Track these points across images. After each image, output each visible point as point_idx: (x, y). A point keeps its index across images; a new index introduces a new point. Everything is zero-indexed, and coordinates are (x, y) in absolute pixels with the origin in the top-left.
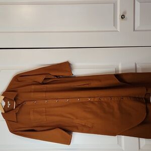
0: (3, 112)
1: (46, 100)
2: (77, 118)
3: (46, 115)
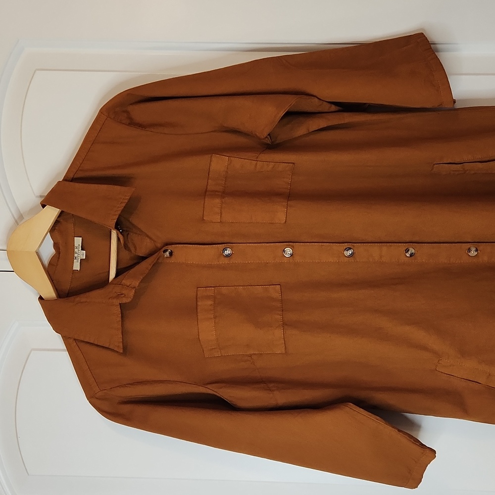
0: (49, 292)
1: (290, 242)
2: (463, 353)
3: (285, 324)
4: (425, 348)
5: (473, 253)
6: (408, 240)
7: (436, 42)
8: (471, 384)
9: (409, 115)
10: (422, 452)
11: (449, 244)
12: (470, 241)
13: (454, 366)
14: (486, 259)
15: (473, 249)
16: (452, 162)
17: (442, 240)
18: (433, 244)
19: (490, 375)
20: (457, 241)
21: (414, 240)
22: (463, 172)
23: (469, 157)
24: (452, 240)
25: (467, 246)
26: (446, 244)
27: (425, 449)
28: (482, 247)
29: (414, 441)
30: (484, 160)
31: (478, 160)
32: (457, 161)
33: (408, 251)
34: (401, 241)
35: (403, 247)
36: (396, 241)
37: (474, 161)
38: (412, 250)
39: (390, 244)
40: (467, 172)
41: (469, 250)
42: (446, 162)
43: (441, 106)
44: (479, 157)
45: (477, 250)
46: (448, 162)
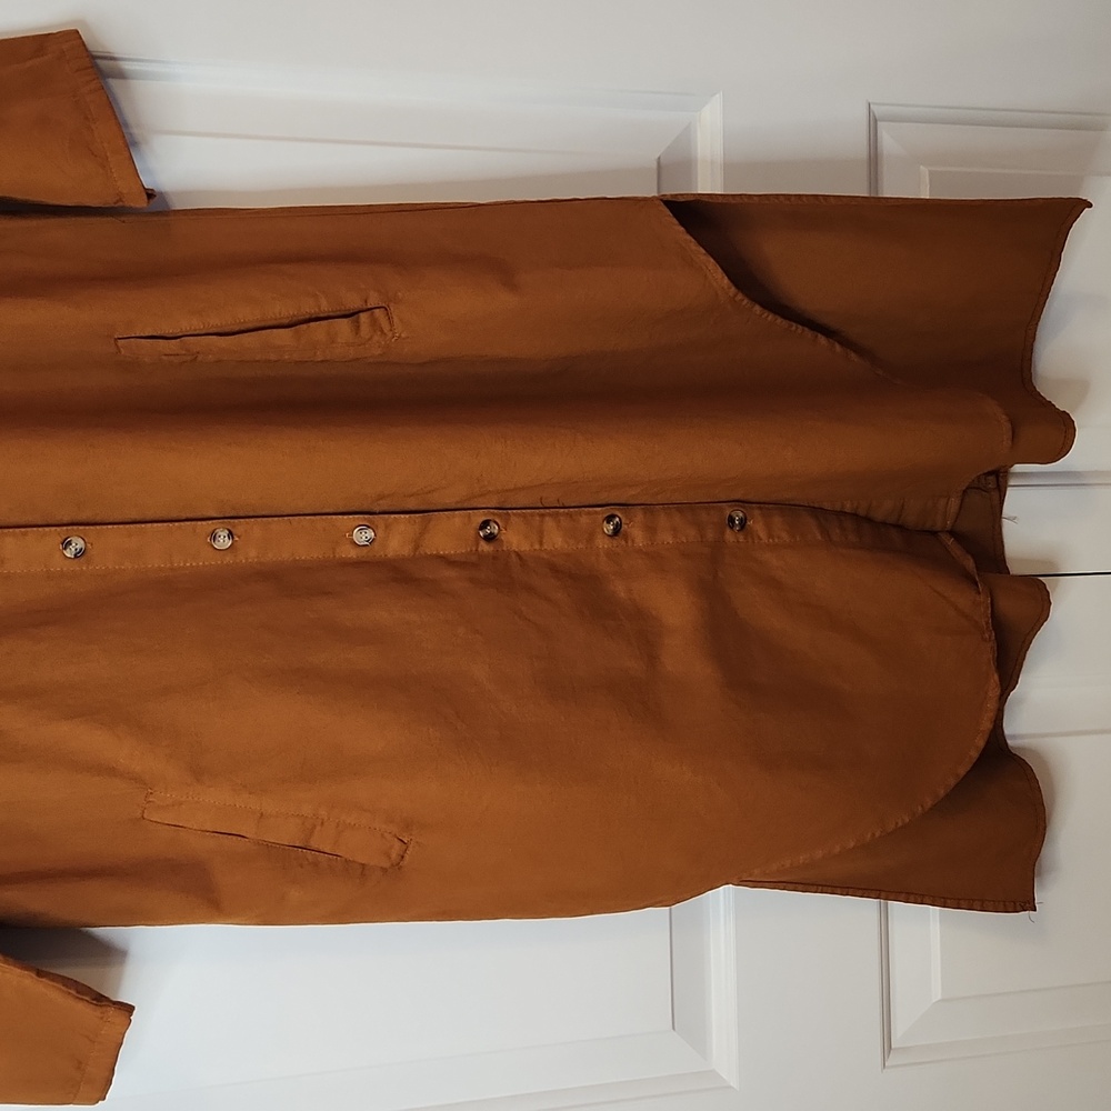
4: (110, 771)
5: (223, 542)
6: (66, 519)
7: (116, 56)
8: (226, 840)
9: (53, 221)
10: (100, 1015)
11: (165, 524)
12: (215, 515)
13: (181, 804)
14: (253, 554)
15: (223, 534)
16: (155, 334)
17: (150, 515)
18: (127, 526)
19: (262, 814)
20: (184, 516)
21: (83, 517)
22: (189, 358)
23: (196, 324)
24: (174, 515)
25: (208, 526)
26: (159, 525)
27: (104, 1009)
28: (241, 527)
29: (78, 992)
30: (227, 330)
31: (215, 330)
32: (168, 331)
33: (70, 543)
34: (50, 522)
35: (55, 536)
36: (40, 523)
37: (203, 332)
38: (77, 543)
39: (23, 530)
40: (200, 358)
41: (214, 537)
42: (142, 335)
43: (120, 204)
44: (215, 322)
45: (231, 534)
46: (147, 334)
